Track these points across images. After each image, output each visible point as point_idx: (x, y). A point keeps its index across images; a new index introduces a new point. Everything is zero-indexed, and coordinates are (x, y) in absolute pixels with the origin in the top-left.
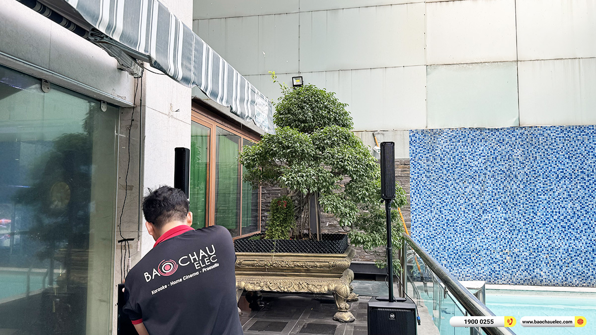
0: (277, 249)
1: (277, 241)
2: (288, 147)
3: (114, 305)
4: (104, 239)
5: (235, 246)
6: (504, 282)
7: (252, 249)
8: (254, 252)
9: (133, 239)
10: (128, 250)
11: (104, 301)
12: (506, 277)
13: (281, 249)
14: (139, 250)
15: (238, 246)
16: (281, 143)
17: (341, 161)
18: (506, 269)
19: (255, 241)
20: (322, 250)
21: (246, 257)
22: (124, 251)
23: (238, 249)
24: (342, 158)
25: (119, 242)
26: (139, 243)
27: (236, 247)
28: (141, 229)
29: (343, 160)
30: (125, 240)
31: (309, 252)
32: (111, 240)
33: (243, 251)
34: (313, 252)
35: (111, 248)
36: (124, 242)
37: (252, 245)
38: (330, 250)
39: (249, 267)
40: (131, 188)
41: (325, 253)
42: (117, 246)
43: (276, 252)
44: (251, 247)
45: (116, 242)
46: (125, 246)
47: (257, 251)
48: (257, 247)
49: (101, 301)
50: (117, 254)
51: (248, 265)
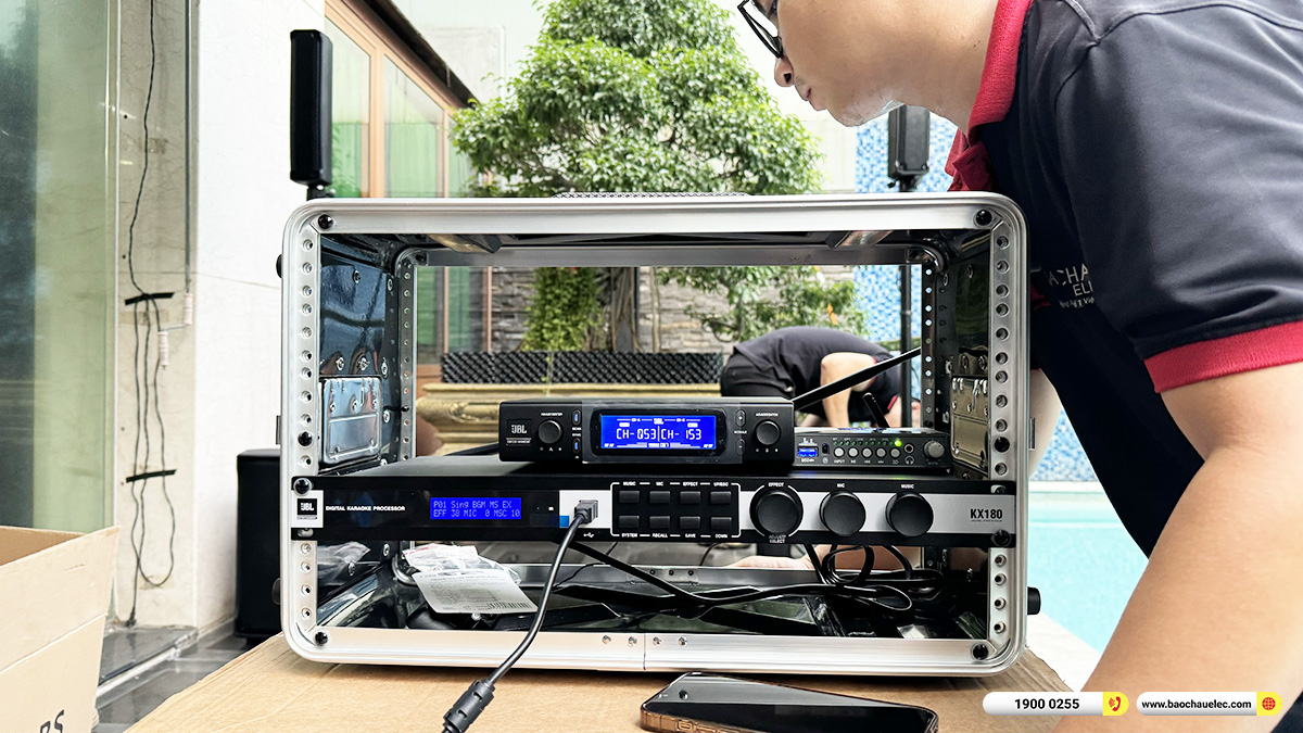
0: (555, 374)
1: (556, 356)
2: (596, 88)
3: (116, 483)
4: (84, 297)
5: (444, 369)
6: (1059, 477)
7: (490, 376)
8: (494, 382)
9: (169, 295)
10: (154, 327)
11: (85, 473)
12: (1063, 466)
13: (566, 375)
14: (189, 321)
15: (451, 368)
16: (576, 76)
17: (738, 134)
18: (1064, 448)
19: (497, 356)
20: (673, 377)
21: (474, 396)
22: (142, 329)
23: (451, 378)
24: (739, 126)
25: (128, 302)
26: (190, 300)
27: (447, 373)
28: (195, 265)
29: (741, 131)
30: (145, 297)
31: (639, 382)
32: (103, 298)
33: (466, 382)
34: (649, 382)
35: (102, 320)
36: (141, 305)
37: (490, 367)
38: (692, 377)
39: (484, 421)
40: (161, 146)
41: (678, 382)
42: (122, 314)
43: (553, 382)
44: (486, 372)
45: (119, 305)
46: (146, 315)
47: (503, 381)
48: (503, 372)
49: (78, 472)
50: (123, 336)
51: (481, 416)
